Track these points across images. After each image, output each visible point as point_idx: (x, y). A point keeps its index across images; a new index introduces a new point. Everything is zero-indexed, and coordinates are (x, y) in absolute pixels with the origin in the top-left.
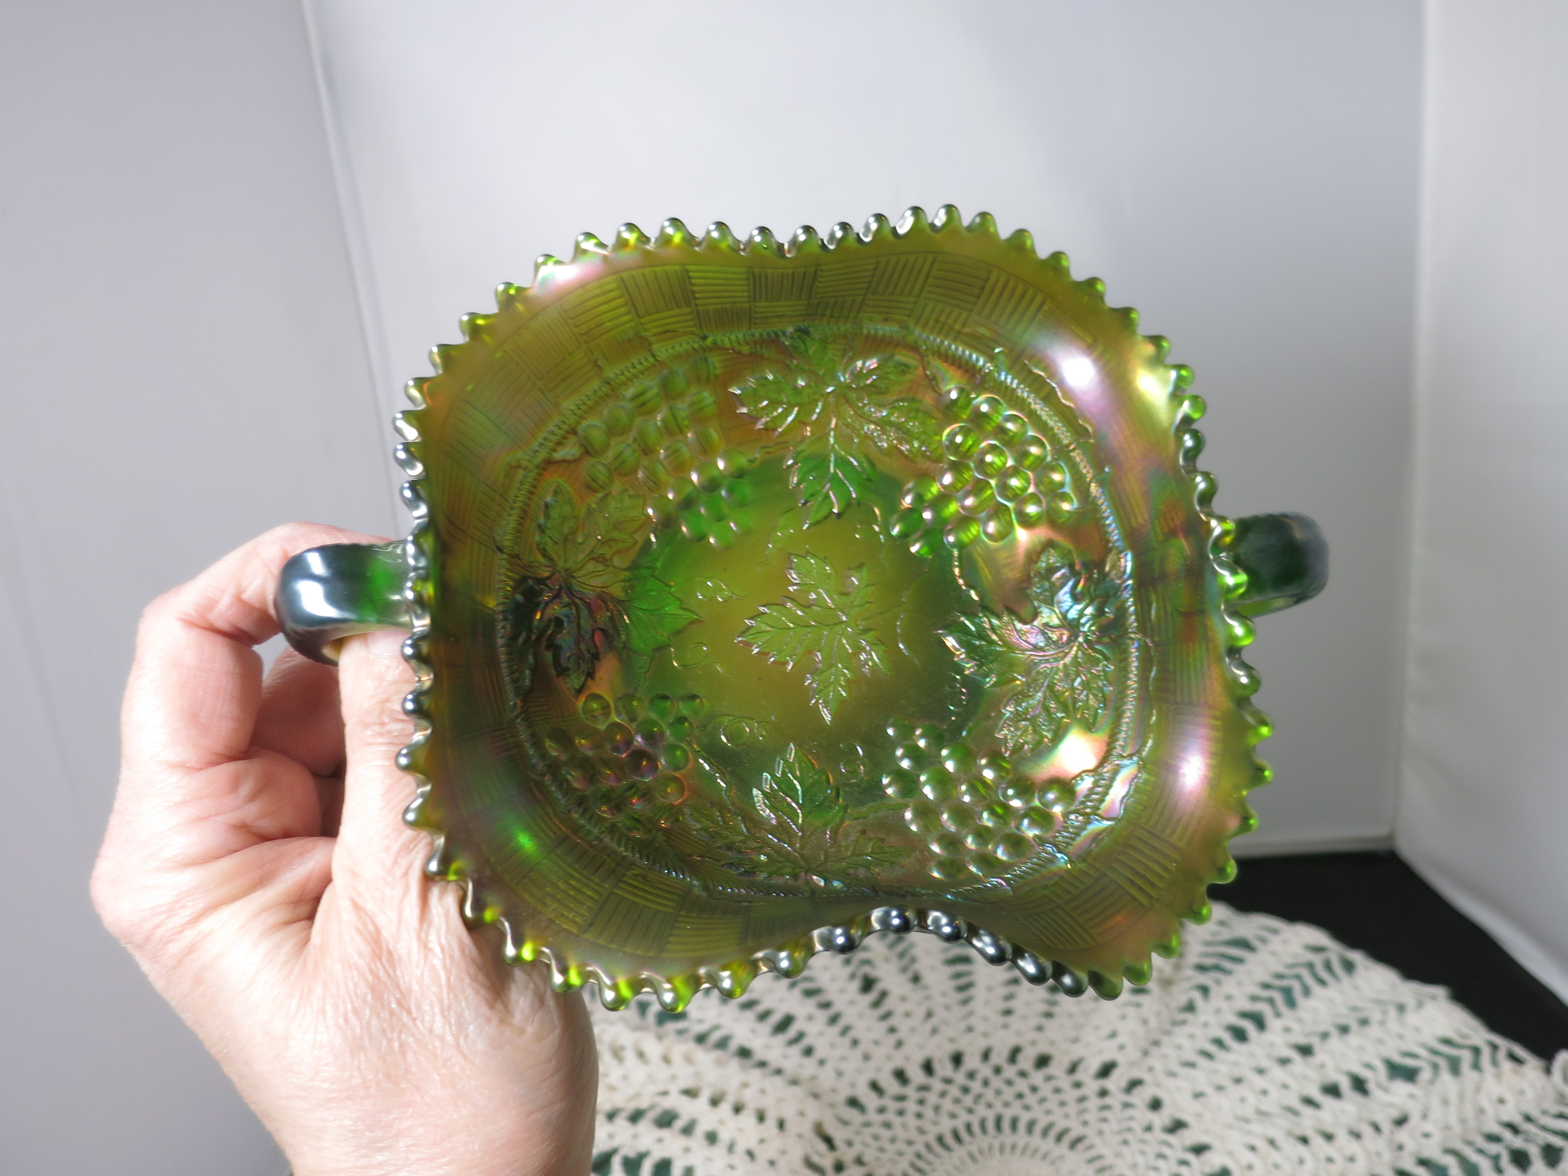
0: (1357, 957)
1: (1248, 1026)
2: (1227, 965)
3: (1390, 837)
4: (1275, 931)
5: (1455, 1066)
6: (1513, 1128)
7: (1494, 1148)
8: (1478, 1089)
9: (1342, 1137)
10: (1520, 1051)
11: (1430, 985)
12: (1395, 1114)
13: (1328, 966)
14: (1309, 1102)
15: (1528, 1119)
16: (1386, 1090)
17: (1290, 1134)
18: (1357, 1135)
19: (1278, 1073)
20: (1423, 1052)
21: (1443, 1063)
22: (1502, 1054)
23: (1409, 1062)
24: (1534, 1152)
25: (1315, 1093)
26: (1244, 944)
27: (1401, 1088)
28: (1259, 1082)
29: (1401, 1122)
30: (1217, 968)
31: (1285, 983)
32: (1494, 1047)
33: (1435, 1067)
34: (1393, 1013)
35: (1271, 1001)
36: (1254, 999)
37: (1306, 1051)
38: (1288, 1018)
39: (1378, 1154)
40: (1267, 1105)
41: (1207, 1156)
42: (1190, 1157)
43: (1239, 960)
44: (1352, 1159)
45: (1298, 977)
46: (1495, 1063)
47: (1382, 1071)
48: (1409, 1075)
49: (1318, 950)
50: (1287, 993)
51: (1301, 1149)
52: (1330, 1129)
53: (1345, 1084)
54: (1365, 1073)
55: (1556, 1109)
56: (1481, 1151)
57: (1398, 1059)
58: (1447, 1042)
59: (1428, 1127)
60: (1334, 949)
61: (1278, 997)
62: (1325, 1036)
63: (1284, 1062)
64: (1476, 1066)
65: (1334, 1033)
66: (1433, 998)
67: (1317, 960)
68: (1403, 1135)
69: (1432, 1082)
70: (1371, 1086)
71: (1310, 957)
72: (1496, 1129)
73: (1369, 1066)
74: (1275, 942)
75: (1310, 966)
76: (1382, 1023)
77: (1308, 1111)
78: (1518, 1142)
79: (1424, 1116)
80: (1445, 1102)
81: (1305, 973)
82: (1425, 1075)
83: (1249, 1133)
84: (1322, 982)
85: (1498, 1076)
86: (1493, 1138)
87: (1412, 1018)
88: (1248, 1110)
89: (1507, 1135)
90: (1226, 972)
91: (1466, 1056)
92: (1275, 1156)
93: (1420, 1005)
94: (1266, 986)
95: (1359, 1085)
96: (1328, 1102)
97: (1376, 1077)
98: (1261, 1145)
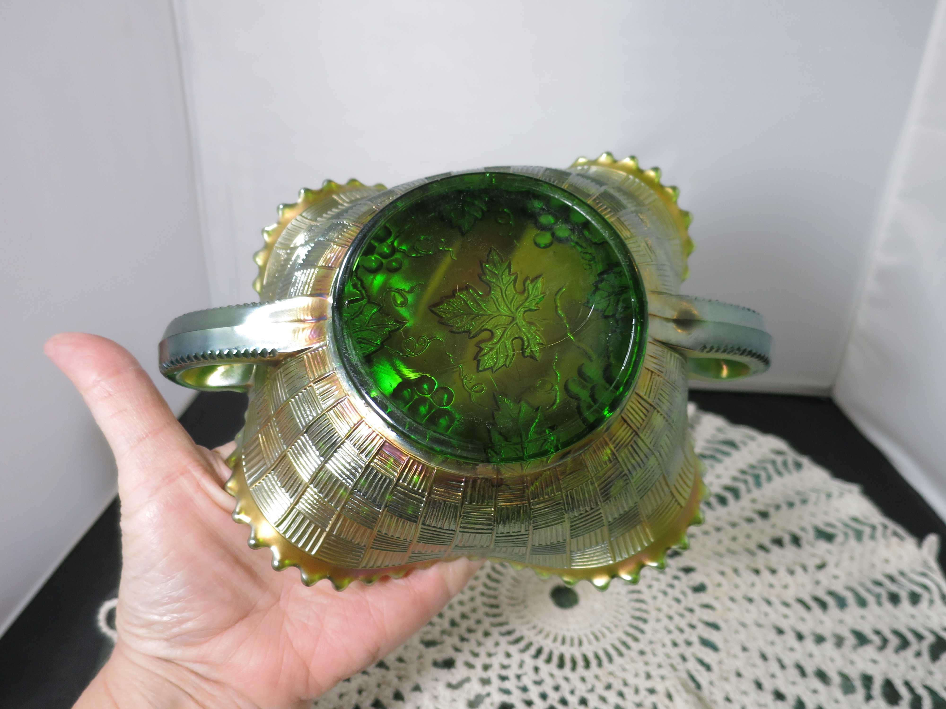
0: (805, 461)
1: (729, 496)
2: (719, 456)
3: (830, 389)
4: (753, 439)
5: (859, 535)
6: (892, 579)
7: (878, 590)
8: (873, 552)
9: (782, 573)
10: (901, 531)
11: (850, 483)
12: (818, 561)
13: (785, 464)
14: (762, 547)
15: (902, 574)
16: (812, 546)
17: (748, 567)
18: (792, 572)
19: (746, 527)
20: (839, 525)
21: (851, 533)
22: (889, 532)
23: (829, 530)
24: (904, 595)
25: (767, 542)
26: (732, 444)
27: (823, 546)
28: (732, 532)
29: (821, 566)
30: (712, 457)
31: (757, 472)
32: (885, 527)
33: (846, 535)
34: (823, 497)
35: (745, 482)
36: (735, 479)
37: (764, 515)
38: (756, 493)
39: (803, 586)
40: (734, 546)
41: (692, 575)
42: (681, 574)
43: (727, 454)
44: (786, 587)
45: (765, 469)
46: (884, 536)
47: (811, 534)
48: (829, 537)
49: (779, 453)
50: (757, 478)
51: (753, 578)
52: (774, 566)
53: (787, 539)
54: (800, 533)
55: (921, 569)
56: (869, 591)
57: (822, 527)
58: (855, 520)
59: (837, 572)
60: (791, 455)
61: (750, 480)
62: (778, 507)
63: (750, 520)
64: (873, 537)
65: (784, 507)
66: (850, 492)
67: (779, 459)
68: (821, 576)
69: (843, 544)
70: (803, 542)
71: (773, 457)
72: (880, 578)
73: (803, 529)
74: (752, 445)
75: (774, 463)
76: (816, 504)
77: (761, 554)
78: (894, 588)
79: (837, 565)
80: (852, 558)
81: (770, 467)
82: (840, 539)
83: (722, 563)
84: (779, 473)
85: (888, 546)
86: (878, 584)
87: (835, 502)
88: (721, 549)
89: (887, 583)
90: (719, 461)
91: (867, 531)
92: (737, 580)
93: (841, 495)
94: (743, 472)
95: (796, 540)
96: (775, 549)
97: (808, 536)
98: (729, 571)
